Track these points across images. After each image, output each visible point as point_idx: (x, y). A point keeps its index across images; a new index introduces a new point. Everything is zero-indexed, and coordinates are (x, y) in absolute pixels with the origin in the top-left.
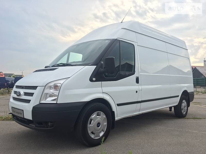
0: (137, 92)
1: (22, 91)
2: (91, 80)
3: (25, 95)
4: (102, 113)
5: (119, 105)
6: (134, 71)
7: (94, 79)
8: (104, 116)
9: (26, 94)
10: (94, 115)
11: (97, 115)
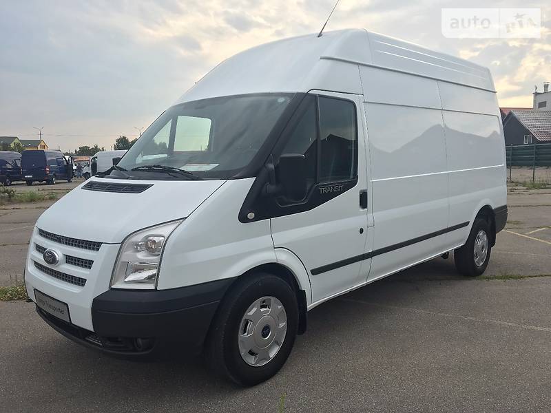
0: (361, 231)
1: (59, 251)
2: (243, 218)
3: (68, 262)
4: (273, 299)
5: (315, 272)
6: (356, 177)
7: (251, 215)
8: (279, 307)
9: (70, 260)
10: (255, 309)
11: (262, 307)
